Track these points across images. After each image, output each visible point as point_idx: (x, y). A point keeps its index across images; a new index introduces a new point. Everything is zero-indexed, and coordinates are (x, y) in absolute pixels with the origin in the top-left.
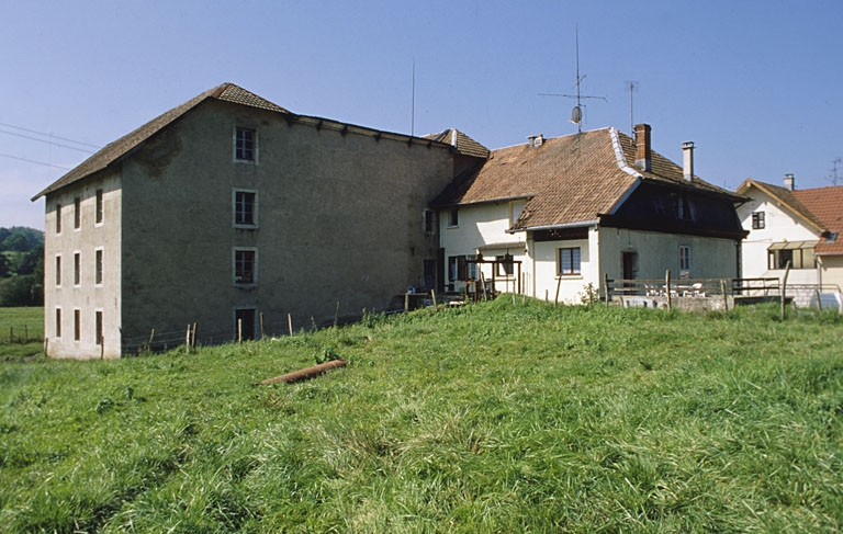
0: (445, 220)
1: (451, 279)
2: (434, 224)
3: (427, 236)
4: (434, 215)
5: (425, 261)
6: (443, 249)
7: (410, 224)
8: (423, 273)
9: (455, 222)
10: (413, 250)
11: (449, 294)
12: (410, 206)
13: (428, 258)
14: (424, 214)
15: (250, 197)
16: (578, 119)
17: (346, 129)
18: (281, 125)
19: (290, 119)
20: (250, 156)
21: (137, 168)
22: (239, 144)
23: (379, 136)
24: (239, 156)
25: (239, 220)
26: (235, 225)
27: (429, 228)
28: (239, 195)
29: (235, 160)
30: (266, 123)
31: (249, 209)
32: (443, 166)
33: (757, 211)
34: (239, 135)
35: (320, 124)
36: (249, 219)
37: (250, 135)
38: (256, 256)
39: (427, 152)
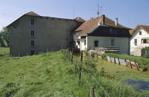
2: (72, 35)
3: (70, 37)
4: (72, 33)
6: (74, 39)
7: (66, 35)
9: (75, 34)
10: (67, 40)
12: (66, 32)
13: (70, 41)
14: (70, 33)
15: (34, 31)
16: (98, 14)
17: (53, 18)
18: (39, 18)
19: (41, 17)
20: (34, 24)
21: (12, 27)
22: (31, 22)
23: (60, 19)
24: (31, 24)
25: (31, 35)
26: (31, 36)
28: (31, 31)
29: (30, 25)
30: (36, 18)
31: (34, 33)
32: (74, 24)
33: (141, 31)
34: (31, 20)
35: (47, 18)
36: (34, 35)
37: (34, 21)
38: (35, 41)
39: (70, 22)
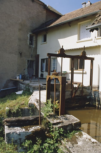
0: (40, 39)
1: (42, 71)
2: (34, 42)
3: (30, 47)
4: (34, 37)
5: (28, 61)
6: (38, 55)
7: (20, 40)
8: (26, 67)
9: (45, 40)
10: (21, 54)
11: (40, 78)
12: (20, 30)
13: (30, 59)
14: (29, 36)
27: (31, 44)
32: (40, 14)
